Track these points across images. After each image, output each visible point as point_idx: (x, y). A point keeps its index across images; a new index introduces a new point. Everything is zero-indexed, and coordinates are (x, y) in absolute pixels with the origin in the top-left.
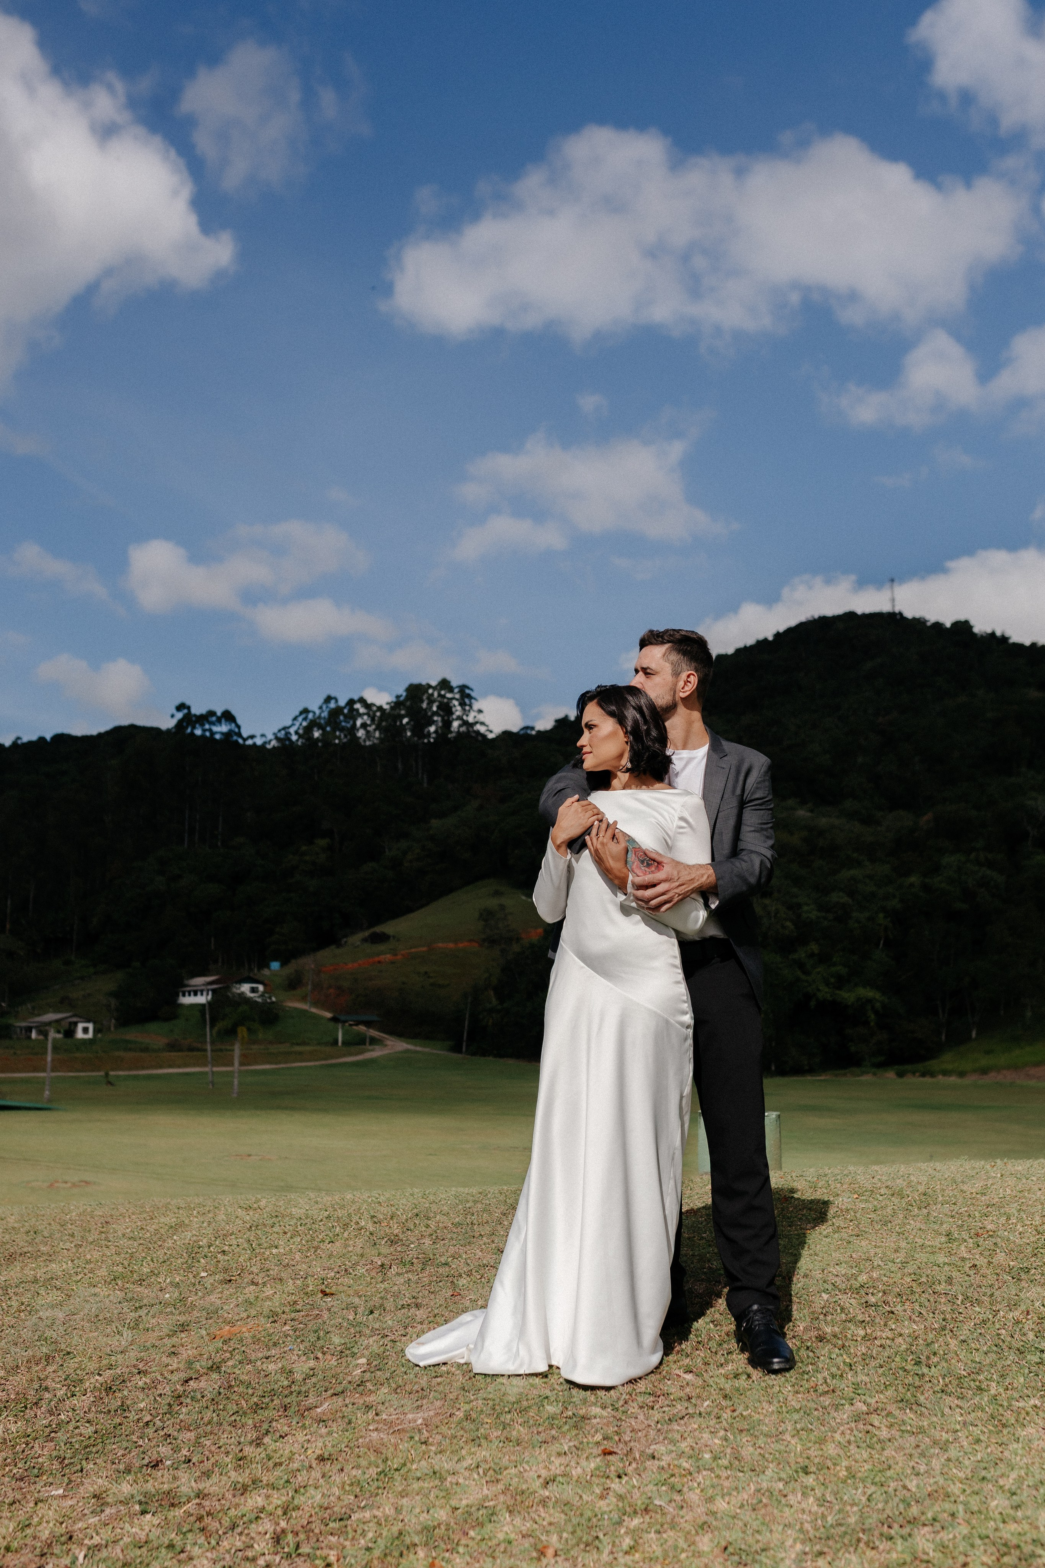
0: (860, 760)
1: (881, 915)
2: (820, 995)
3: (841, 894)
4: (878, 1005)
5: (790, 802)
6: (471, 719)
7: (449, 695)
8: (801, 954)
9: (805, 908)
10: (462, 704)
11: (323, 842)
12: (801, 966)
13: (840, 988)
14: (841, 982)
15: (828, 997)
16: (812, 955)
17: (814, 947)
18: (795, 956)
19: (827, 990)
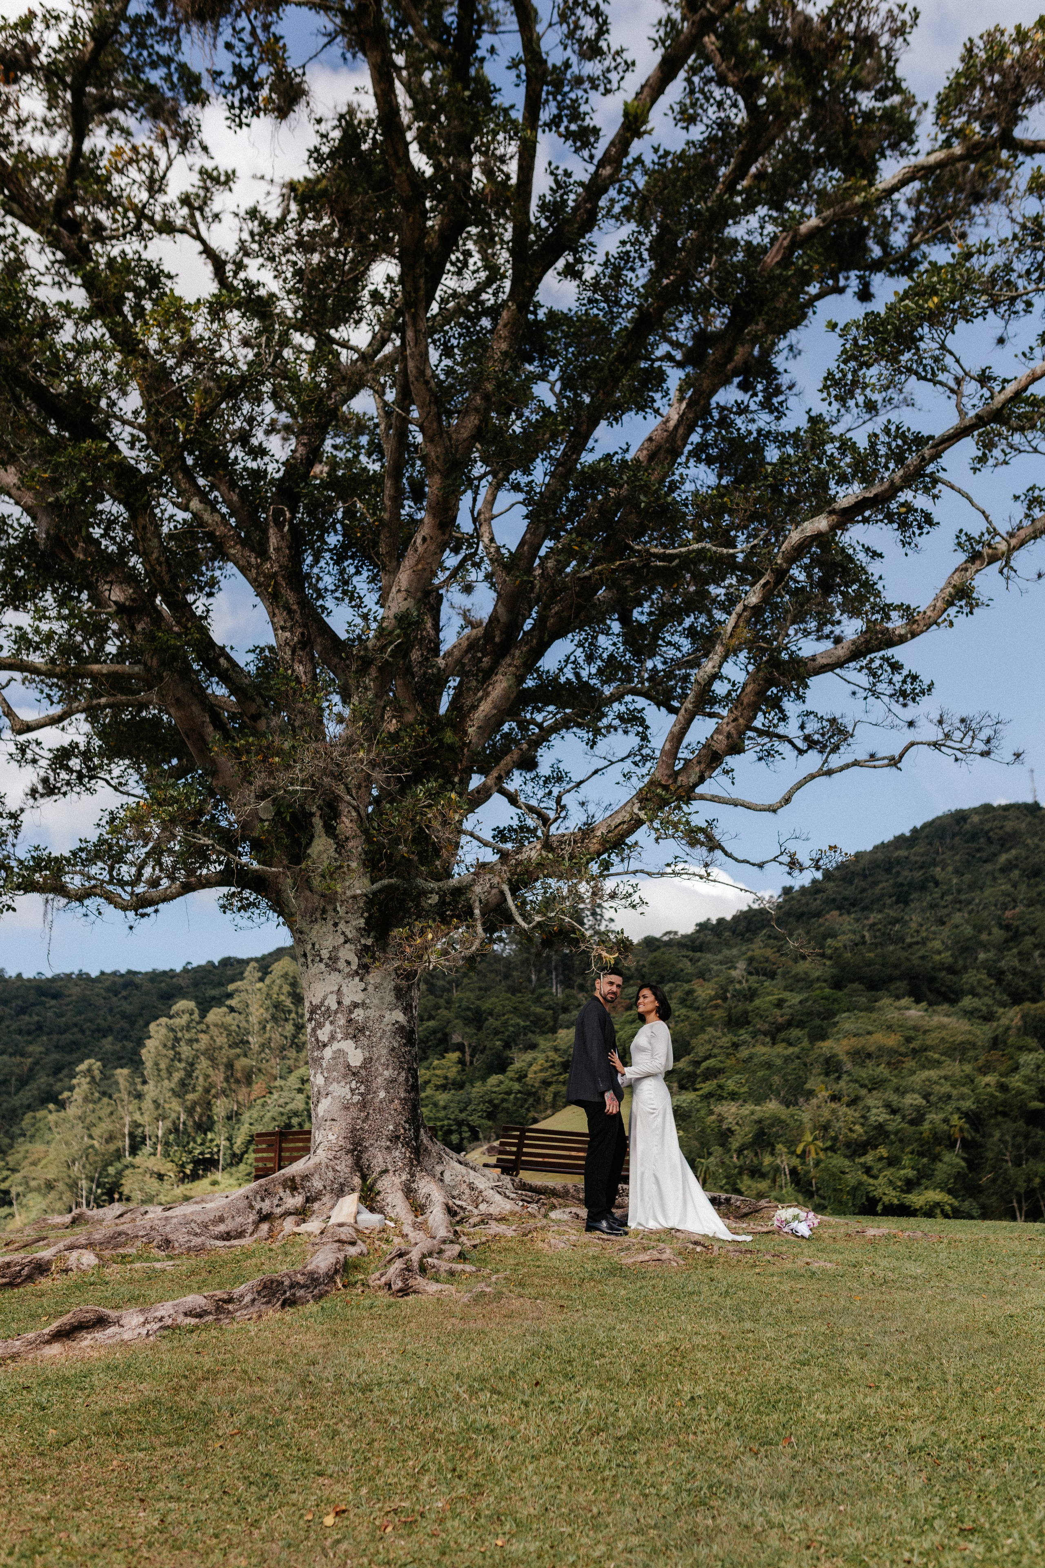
0: (982, 956)
1: (956, 1116)
2: (886, 1199)
3: (916, 1096)
4: (947, 1208)
5: (905, 1002)
6: (602, 928)
7: (581, 906)
8: (869, 1158)
9: (874, 1111)
10: (594, 914)
11: (454, 1056)
12: (868, 1170)
13: (908, 1192)
14: (910, 1186)
15: (896, 1202)
16: (881, 1159)
17: (883, 1151)
18: (862, 1160)
19: (894, 1193)
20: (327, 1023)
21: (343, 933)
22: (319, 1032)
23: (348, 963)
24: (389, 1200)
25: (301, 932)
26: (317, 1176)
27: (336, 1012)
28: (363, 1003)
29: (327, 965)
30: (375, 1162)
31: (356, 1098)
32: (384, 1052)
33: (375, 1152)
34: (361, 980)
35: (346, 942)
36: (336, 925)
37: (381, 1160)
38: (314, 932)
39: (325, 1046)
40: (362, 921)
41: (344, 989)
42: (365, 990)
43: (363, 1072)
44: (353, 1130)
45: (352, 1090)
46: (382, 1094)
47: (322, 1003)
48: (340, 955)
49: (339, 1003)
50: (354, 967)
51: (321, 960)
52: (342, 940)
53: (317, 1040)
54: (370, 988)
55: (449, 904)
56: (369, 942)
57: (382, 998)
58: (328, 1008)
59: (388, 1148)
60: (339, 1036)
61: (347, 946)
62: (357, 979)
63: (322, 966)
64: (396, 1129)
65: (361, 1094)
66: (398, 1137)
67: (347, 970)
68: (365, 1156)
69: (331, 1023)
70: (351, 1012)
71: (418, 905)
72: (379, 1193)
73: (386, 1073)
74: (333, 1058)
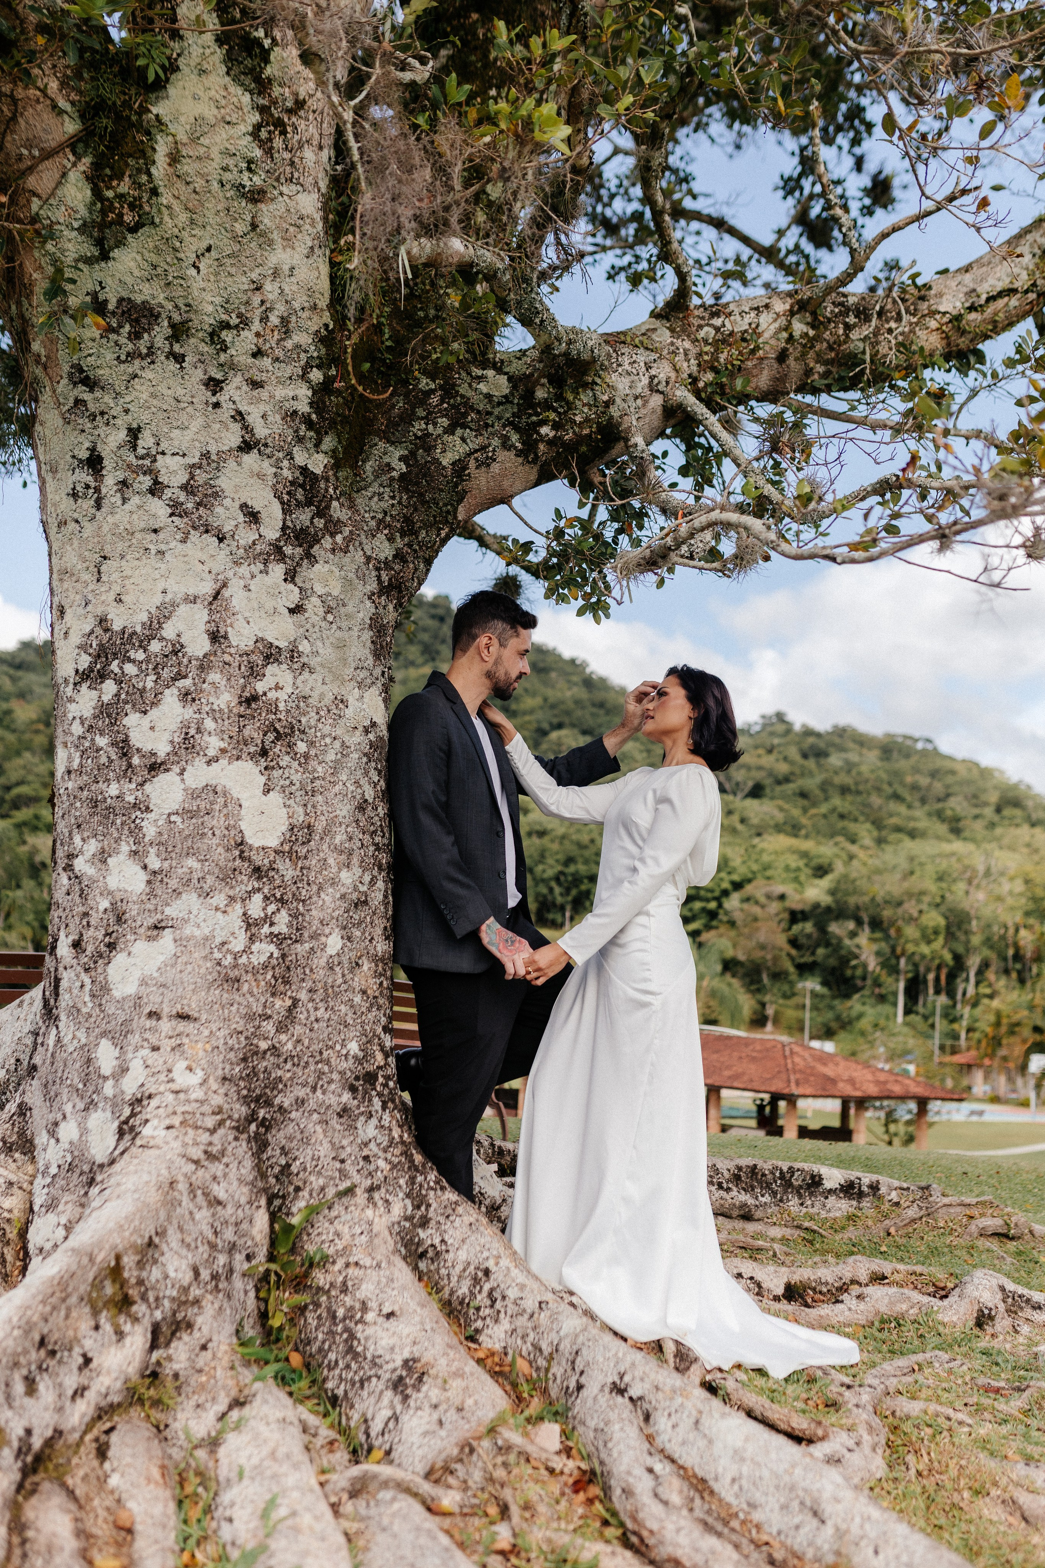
20: (170, 697)
21: (239, 416)
22: (132, 720)
23: (253, 516)
24: (366, 1290)
25: (90, 383)
26: (173, 1236)
27: (204, 665)
28: (293, 653)
29: (176, 509)
30: (304, 1156)
31: (264, 951)
32: (344, 810)
33: (312, 1125)
34: (290, 576)
35: (246, 447)
36: (214, 385)
37: (324, 1150)
38: (141, 391)
39: (155, 768)
40: (304, 392)
41: (235, 595)
42: (296, 610)
43: (287, 870)
44: (249, 1055)
45: (250, 924)
46: (334, 943)
47: (153, 628)
48: (224, 482)
49: (215, 637)
50: (271, 531)
51: (157, 488)
52: (233, 437)
53: (124, 747)
54: (314, 606)
55: (547, 405)
56: (318, 463)
57: (341, 646)
58: (177, 649)
59: (344, 1112)
60: (214, 744)
61: (250, 459)
62: (278, 570)
63: (159, 508)
64: (367, 1056)
65: (278, 939)
66: (370, 1078)
67: (246, 536)
68: (277, 1137)
69: (186, 696)
70: (254, 672)
71: (449, 390)
72: (325, 1261)
73: (346, 877)
74: (189, 814)
